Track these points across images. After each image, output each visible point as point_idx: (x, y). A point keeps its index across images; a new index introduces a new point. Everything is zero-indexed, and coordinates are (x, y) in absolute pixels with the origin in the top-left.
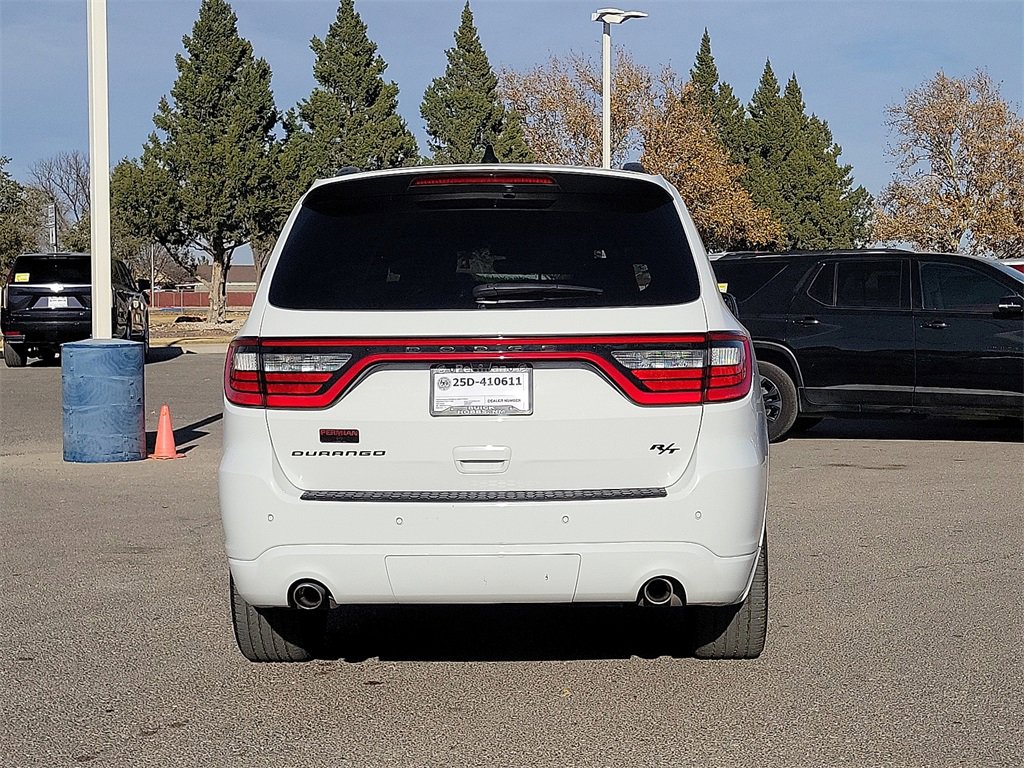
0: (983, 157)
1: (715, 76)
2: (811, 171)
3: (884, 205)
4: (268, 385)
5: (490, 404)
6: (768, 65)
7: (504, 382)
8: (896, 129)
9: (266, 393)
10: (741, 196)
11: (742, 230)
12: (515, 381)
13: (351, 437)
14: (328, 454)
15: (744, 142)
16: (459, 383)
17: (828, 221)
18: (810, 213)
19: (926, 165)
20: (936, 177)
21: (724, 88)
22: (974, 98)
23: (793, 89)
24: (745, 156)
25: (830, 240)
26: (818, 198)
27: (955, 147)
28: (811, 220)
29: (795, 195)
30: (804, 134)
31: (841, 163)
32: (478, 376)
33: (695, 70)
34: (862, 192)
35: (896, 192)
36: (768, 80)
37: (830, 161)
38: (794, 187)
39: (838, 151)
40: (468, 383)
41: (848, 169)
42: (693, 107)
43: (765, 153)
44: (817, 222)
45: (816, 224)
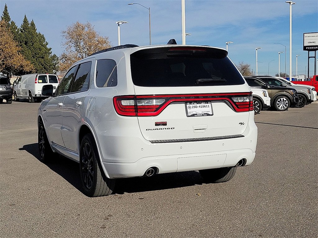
0: (90, 47)
1: (9, 19)
2: (40, 49)
3: (61, 60)
4: (138, 110)
5: (202, 113)
6: (25, 16)
7: (205, 106)
8: (64, 37)
9: (137, 112)
10: (21, 56)
11: (22, 67)
12: (208, 106)
13: (165, 124)
14: (157, 129)
15: (20, 40)
16: (194, 107)
17: (47, 65)
18: (41, 62)
19: (73, 49)
20: (76, 52)
21: (12, 23)
22: (86, 29)
23: (33, 24)
24: (20, 44)
25: (47, 70)
26: (43, 58)
27: (82, 44)
28: (41, 64)
29: (36, 56)
30: (37, 38)
31: (48, 47)
32: (198, 105)
33: (3, 16)
34: (55, 56)
35: (64, 57)
36: (25, 21)
37: (45, 46)
38: (35, 54)
39: (47, 44)
40: (196, 107)
41: (50, 49)
42: (4, 28)
43: (26, 43)
44: (43, 65)
45: (43, 66)
